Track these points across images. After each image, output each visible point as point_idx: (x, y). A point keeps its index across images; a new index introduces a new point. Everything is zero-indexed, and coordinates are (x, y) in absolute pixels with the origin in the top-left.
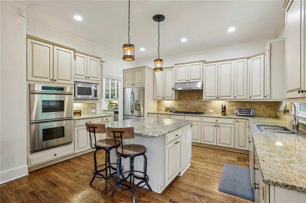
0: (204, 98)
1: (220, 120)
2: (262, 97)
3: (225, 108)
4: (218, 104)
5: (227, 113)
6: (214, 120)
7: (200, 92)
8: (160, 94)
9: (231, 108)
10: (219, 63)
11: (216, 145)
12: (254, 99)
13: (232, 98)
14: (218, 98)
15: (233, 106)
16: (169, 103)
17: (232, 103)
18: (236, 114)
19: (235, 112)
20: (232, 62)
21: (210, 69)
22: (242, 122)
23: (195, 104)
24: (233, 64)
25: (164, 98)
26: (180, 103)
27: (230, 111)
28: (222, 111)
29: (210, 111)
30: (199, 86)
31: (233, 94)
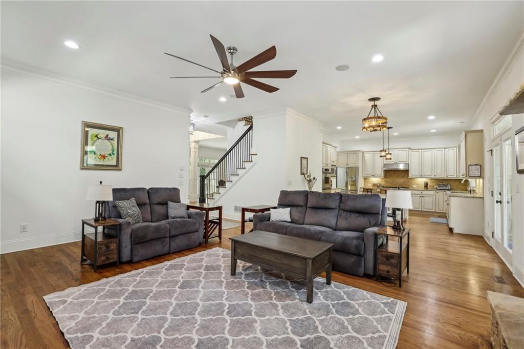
0: (410, 176)
1: (425, 192)
2: (455, 176)
3: (427, 184)
4: (421, 181)
5: (428, 187)
6: (419, 192)
7: (406, 172)
8: (370, 172)
9: (432, 184)
10: (422, 150)
11: (420, 210)
12: (450, 177)
13: (433, 176)
14: (421, 177)
15: (433, 182)
16: (376, 180)
17: (432, 180)
18: (436, 189)
19: (435, 187)
20: (433, 150)
21: (415, 155)
22: (441, 193)
23: (401, 181)
24: (433, 152)
25: (373, 176)
26: (386, 180)
27: (430, 186)
28: (425, 186)
29: (414, 186)
30: (401, 167)
31: (433, 172)
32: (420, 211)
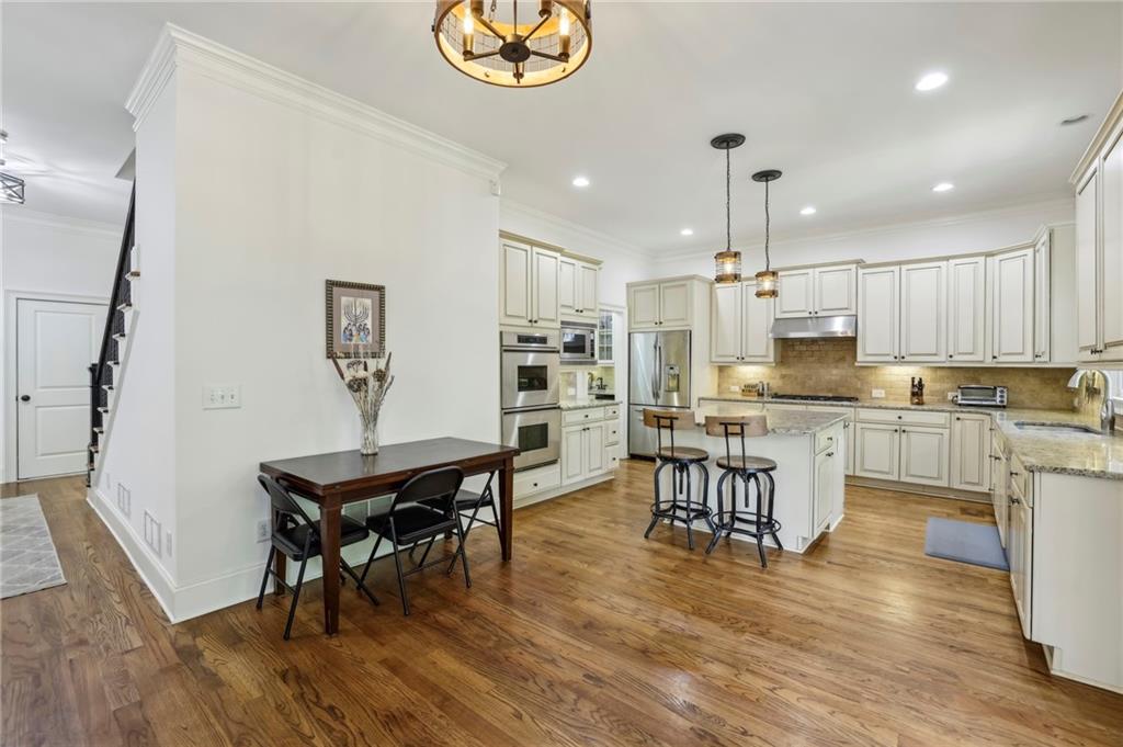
0: (860, 357)
1: (909, 417)
2: (1028, 357)
3: (921, 385)
4: (902, 375)
5: (925, 398)
6: (892, 416)
7: (849, 344)
8: (730, 349)
9: (938, 386)
10: (904, 267)
11: (896, 479)
12: (1006, 361)
13: (943, 358)
14: (900, 360)
15: (941, 380)
16: (752, 373)
17: (939, 373)
18: (954, 402)
19: (950, 396)
20: (943, 264)
21: (878, 286)
22: (971, 422)
23: (832, 374)
24: (944, 270)
25: (742, 360)
26: (784, 372)
27: (932, 393)
28: (913, 394)
29: (876, 393)
30: (838, 327)
31: (943, 347)
32: (894, 482)
